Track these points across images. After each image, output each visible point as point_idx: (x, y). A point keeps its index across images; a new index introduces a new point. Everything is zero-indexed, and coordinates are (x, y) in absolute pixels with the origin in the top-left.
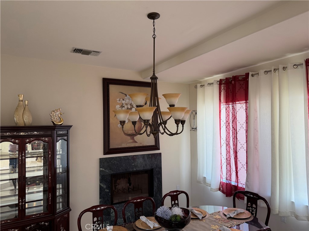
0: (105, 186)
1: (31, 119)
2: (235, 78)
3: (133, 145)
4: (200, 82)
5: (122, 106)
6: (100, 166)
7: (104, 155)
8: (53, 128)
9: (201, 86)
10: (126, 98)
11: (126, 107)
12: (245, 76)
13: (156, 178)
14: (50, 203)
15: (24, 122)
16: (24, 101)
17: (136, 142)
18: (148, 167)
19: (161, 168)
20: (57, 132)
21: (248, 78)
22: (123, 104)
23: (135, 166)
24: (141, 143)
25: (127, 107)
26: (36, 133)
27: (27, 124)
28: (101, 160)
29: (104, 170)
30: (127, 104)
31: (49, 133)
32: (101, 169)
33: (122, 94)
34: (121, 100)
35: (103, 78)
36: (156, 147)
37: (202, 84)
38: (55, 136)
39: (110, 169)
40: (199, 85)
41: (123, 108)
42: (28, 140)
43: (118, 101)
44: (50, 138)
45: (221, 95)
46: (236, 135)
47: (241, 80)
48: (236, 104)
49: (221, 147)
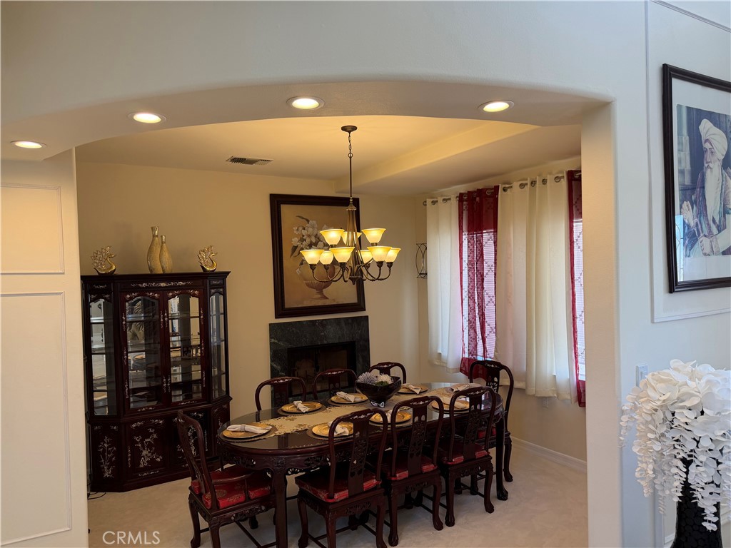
0: (279, 367)
1: (172, 263)
2: (480, 192)
3: (321, 303)
5: (302, 240)
6: (270, 335)
7: (276, 318)
8: (204, 275)
9: (433, 202)
10: (307, 225)
12: (493, 191)
13: (360, 357)
14: (204, 386)
15: (163, 268)
17: (327, 298)
18: (347, 339)
20: (209, 281)
21: (498, 194)
22: (303, 236)
23: (326, 337)
24: (334, 300)
25: (309, 240)
26: (181, 283)
28: (272, 327)
29: (276, 341)
30: (309, 236)
31: (200, 283)
32: (273, 340)
33: (301, 219)
34: (301, 229)
35: (271, 195)
36: (360, 305)
37: (435, 200)
38: (208, 287)
39: (287, 341)
40: (429, 201)
42: (171, 294)
43: (295, 232)
44: (201, 290)
45: (462, 218)
46: (483, 282)
47: (490, 197)
48: (482, 233)
49: (462, 302)
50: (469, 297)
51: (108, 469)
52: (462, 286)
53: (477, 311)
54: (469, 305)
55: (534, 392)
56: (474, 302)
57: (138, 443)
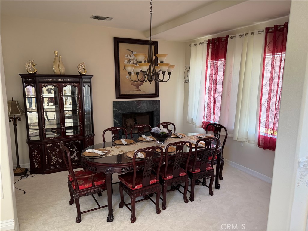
0: (118, 122)
1: (64, 69)
2: (219, 39)
3: (138, 93)
4: (194, 41)
5: (129, 61)
6: (113, 107)
7: (116, 99)
8: (80, 76)
9: (194, 44)
10: (132, 54)
11: (132, 62)
12: (225, 38)
13: (156, 119)
14: (81, 129)
15: (60, 72)
16: (58, 56)
17: (140, 91)
18: (150, 110)
19: (159, 111)
20: (83, 79)
21: (228, 40)
22: (130, 59)
23: (140, 109)
24: (144, 92)
26: (69, 79)
27: (62, 74)
28: (115, 103)
29: (116, 110)
30: (133, 60)
31: (78, 80)
33: (129, 51)
34: (129, 56)
35: (114, 37)
36: (156, 95)
37: (196, 43)
38: (82, 82)
39: (121, 110)
40: (193, 44)
41: (130, 63)
42: (64, 85)
43: (126, 57)
44: (79, 83)
45: (209, 53)
46: (216, 85)
47: (223, 42)
48: (218, 61)
49: (205, 95)
50: (209, 93)
51: (37, 164)
52: (205, 87)
53: (212, 99)
54: (208, 97)
55: (237, 139)
56: (211, 95)
57: (50, 153)
